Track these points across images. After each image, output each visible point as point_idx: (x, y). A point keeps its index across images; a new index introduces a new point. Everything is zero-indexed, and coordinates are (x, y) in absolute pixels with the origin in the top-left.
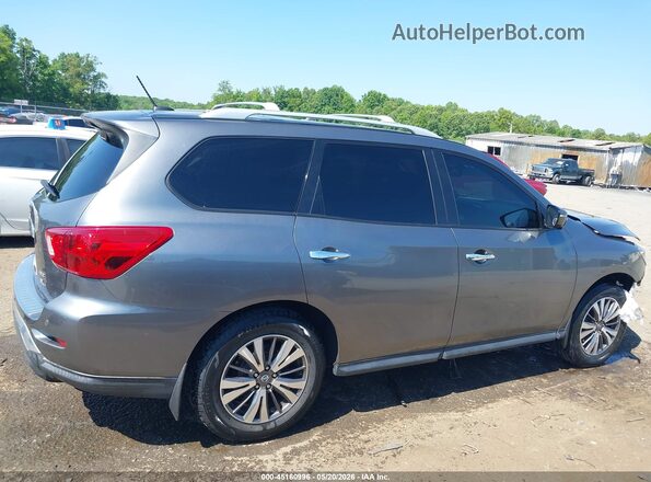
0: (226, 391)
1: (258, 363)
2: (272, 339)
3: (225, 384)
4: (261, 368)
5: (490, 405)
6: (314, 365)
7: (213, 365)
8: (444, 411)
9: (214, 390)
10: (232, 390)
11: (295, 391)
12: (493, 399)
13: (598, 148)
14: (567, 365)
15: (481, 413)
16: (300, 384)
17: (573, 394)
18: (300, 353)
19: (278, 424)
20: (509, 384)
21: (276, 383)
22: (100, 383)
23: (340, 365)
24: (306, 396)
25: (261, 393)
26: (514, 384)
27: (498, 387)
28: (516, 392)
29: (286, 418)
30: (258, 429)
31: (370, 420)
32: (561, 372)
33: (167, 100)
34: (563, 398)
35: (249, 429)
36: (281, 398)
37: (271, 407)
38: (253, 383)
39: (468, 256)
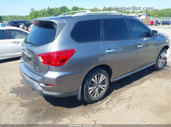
0: (90, 90)
1: (96, 82)
2: (98, 75)
3: (90, 88)
4: (97, 83)
5: (144, 83)
6: (108, 80)
7: (87, 84)
8: (135, 86)
9: (87, 91)
10: (91, 90)
11: (104, 87)
12: (144, 81)
13: (135, 16)
14: (155, 70)
15: (143, 85)
16: (105, 86)
17: (160, 77)
18: (104, 78)
19: (101, 96)
20: (145, 77)
21: (100, 86)
22: (62, 94)
23: (113, 79)
24: (106, 88)
25: (97, 89)
26: (146, 77)
27: (143, 78)
28: (148, 79)
29: (103, 94)
30: (97, 99)
31: (120, 92)
32: (154, 72)
33: (15, 16)
34: (159, 78)
35: (95, 99)
36: (101, 90)
37: (99, 92)
38: (95, 87)
39: (138, 46)
